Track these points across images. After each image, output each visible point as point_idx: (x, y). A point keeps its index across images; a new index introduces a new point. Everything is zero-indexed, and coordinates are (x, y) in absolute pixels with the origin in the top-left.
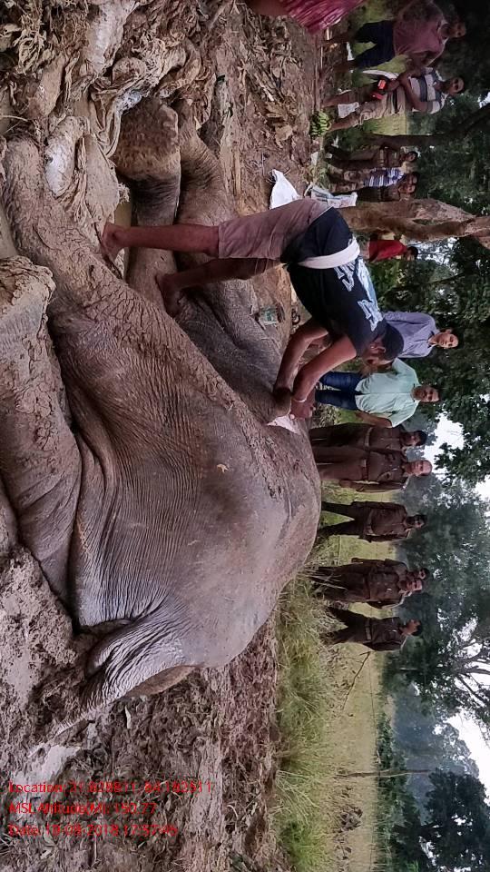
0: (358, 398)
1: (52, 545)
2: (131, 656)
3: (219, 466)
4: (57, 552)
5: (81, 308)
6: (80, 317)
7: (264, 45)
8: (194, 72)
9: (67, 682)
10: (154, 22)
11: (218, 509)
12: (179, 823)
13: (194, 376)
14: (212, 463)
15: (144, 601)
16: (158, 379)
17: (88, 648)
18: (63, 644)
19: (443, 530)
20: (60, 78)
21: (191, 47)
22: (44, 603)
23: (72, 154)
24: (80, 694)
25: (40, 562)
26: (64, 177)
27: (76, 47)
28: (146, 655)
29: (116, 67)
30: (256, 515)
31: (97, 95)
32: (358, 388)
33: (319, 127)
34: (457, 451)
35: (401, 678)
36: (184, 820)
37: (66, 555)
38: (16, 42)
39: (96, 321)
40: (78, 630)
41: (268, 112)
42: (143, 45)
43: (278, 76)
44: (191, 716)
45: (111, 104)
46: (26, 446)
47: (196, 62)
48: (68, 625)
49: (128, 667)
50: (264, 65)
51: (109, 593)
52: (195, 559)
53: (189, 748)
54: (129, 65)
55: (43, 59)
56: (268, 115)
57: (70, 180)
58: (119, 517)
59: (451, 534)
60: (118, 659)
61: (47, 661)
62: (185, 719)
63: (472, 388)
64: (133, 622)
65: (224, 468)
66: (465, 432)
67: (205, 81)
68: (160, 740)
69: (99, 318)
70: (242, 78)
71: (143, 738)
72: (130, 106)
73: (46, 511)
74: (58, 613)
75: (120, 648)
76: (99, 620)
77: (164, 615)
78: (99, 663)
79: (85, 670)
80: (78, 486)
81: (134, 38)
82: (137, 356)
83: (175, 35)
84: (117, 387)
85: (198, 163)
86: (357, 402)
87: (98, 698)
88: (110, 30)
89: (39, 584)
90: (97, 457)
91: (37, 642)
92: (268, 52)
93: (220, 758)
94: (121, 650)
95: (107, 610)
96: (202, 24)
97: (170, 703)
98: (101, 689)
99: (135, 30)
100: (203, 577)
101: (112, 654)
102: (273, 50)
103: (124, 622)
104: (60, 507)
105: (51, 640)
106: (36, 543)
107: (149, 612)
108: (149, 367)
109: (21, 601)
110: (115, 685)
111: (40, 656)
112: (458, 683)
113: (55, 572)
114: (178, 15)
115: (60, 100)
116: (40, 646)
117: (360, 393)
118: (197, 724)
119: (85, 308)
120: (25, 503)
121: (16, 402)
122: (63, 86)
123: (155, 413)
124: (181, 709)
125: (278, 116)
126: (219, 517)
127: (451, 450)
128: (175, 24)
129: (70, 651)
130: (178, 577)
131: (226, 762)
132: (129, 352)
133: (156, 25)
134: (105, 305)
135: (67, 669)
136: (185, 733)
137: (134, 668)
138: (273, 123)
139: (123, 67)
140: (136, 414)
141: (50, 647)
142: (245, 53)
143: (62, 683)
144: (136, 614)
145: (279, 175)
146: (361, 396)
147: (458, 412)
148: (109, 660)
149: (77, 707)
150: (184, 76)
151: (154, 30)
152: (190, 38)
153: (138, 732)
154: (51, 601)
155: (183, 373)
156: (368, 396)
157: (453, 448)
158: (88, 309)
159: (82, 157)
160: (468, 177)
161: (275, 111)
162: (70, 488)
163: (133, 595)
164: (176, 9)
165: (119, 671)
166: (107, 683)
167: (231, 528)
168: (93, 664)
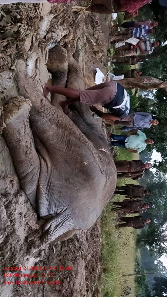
0: (126, 144)
1: (31, 189)
2: (57, 226)
3: (84, 163)
4: (32, 191)
5: (39, 113)
6: (38, 116)
7: (92, 27)
8: (71, 37)
9: (36, 235)
11: (84, 177)
12: (72, 286)
13: (75, 134)
14: (82, 162)
15: (61, 208)
16: (64, 135)
17: (43, 224)
18: (35, 222)
19: (155, 191)
20: (31, 40)
21: (70, 28)
22: (28, 209)
23: (35, 63)
24: (40, 239)
26: (32, 71)
27: (36, 30)
28: (62, 226)
29: (47, 36)
30: (96, 179)
31: (41, 45)
32: (126, 141)
33: (110, 53)
34: (159, 162)
35: (142, 243)
36: (73, 285)
37: (36, 192)
38: (20, 28)
39: (43, 116)
40: (39, 218)
41: (93, 49)
42: (55, 28)
43: (96, 37)
44: (75, 250)
45: (45, 47)
46: (23, 157)
47: (72, 33)
48: (36, 216)
49: (56, 230)
50: (92, 34)
51: (50, 205)
52: (77, 194)
53: (74, 260)
54: (51, 35)
55: (26, 34)
56: (94, 50)
57: (34, 72)
58: (52, 180)
59: (158, 192)
60: (53, 228)
61: (30, 228)
62: (73, 251)
63: (164, 141)
64: (57, 215)
65: (86, 163)
66: (162, 156)
67: (74, 39)
68: (65, 257)
69: (44, 116)
70: (85, 38)
71: (59, 257)
72: (51, 48)
73: (29, 178)
74: (33, 212)
75: (53, 223)
76: (46, 215)
77: (67, 212)
78: (47, 228)
79: (42, 231)
80: (39, 170)
81: (52, 26)
82: (56, 128)
83: (66, 25)
84: (51, 138)
85: (73, 66)
86: (126, 146)
87: (46, 240)
88: (46, 24)
89: (27, 202)
90: (45, 161)
91: (26, 222)
92: (93, 29)
93: (84, 265)
94: (53, 224)
95: (49, 211)
96: (73, 21)
97: (68, 245)
98: (47, 237)
99: (53, 24)
100: (80, 199)
102: (95, 29)
103: (54, 215)
104: (34, 177)
105: (31, 221)
106: (26, 189)
107: (62, 211)
108: (60, 131)
109: (21, 208)
110: (52, 236)
111: (27, 226)
112: (162, 245)
113: (32, 198)
114: (66, 19)
115: (31, 46)
116: (27, 223)
117: (126, 143)
118: (77, 253)
119: (40, 113)
120: (22, 176)
121: (20, 142)
122: (32, 42)
123: (63, 146)
124: (71, 247)
125: (97, 50)
126: (85, 180)
127: (157, 162)
128: (65, 22)
129: (37, 225)
130: (72, 200)
131: (86, 266)
132: (54, 126)
133: (59, 22)
134: (46, 111)
135: (36, 231)
136: (73, 256)
137: (58, 230)
138: (95, 53)
139: (49, 35)
140: (57, 146)
141: (30, 223)
142: (86, 30)
143: (34, 236)
144: (58, 212)
145: (98, 69)
146: (127, 144)
147: (159, 149)
148: (50, 227)
150: (68, 38)
151: (59, 23)
152: (70, 26)
153: (58, 255)
154: (31, 208)
155: (71, 133)
156: (129, 143)
157: (158, 161)
158: (41, 113)
159: (38, 64)
160: (159, 69)
161: (96, 49)
162: (37, 171)
163: (57, 206)
164: (66, 17)
165: (53, 231)
166: (49, 236)
167: (89, 183)
168: (44, 228)
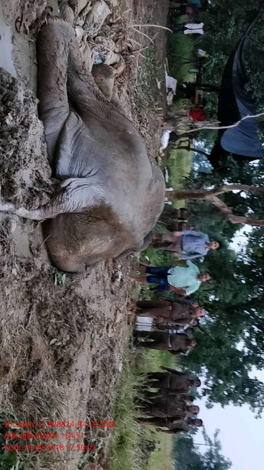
0: (169, 277)
1: (55, 128)
2: (79, 186)
4: (54, 132)
5: (77, 73)
10: (112, 33)
11: (126, 147)
14: (125, 130)
15: (89, 168)
16: (103, 107)
18: (47, 176)
22: (43, 153)
24: (50, 197)
25: (45, 135)
28: (86, 188)
29: (97, 37)
32: (169, 272)
37: (58, 136)
49: (77, 189)
51: (74, 158)
58: (83, 131)
60: (73, 185)
61: (38, 178)
65: (130, 133)
72: (97, 63)
73: (54, 113)
74: (47, 164)
76: (65, 173)
78: (64, 185)
79: (56, 189)
80: (68, 113)
82: (95, 98)
84: (87, 101)
86: (168, 280)
87: (60, 200)
89: (43, 141)
98: (62, 196)
100: (116, 169)
101: (71, 183)
104: (60, 115)
107: (90, 175)
108: (100, 102)
110: (70, 195)
111: (36, 175)
113: (52, 141)
117: (170, 274)
119: (79, 74)
123: (101, 114)
126: (126, 150)
132: (93, 95)
140: (93, 110)
144: (83, 175)
146: (171, 276)
148: (69, 185)
149: (48, 203)
156: (174, 276)
162: (65, 111)
165: (73, 190)
166: (66, 194)
167: (131, 156)
168: (60, 186)
